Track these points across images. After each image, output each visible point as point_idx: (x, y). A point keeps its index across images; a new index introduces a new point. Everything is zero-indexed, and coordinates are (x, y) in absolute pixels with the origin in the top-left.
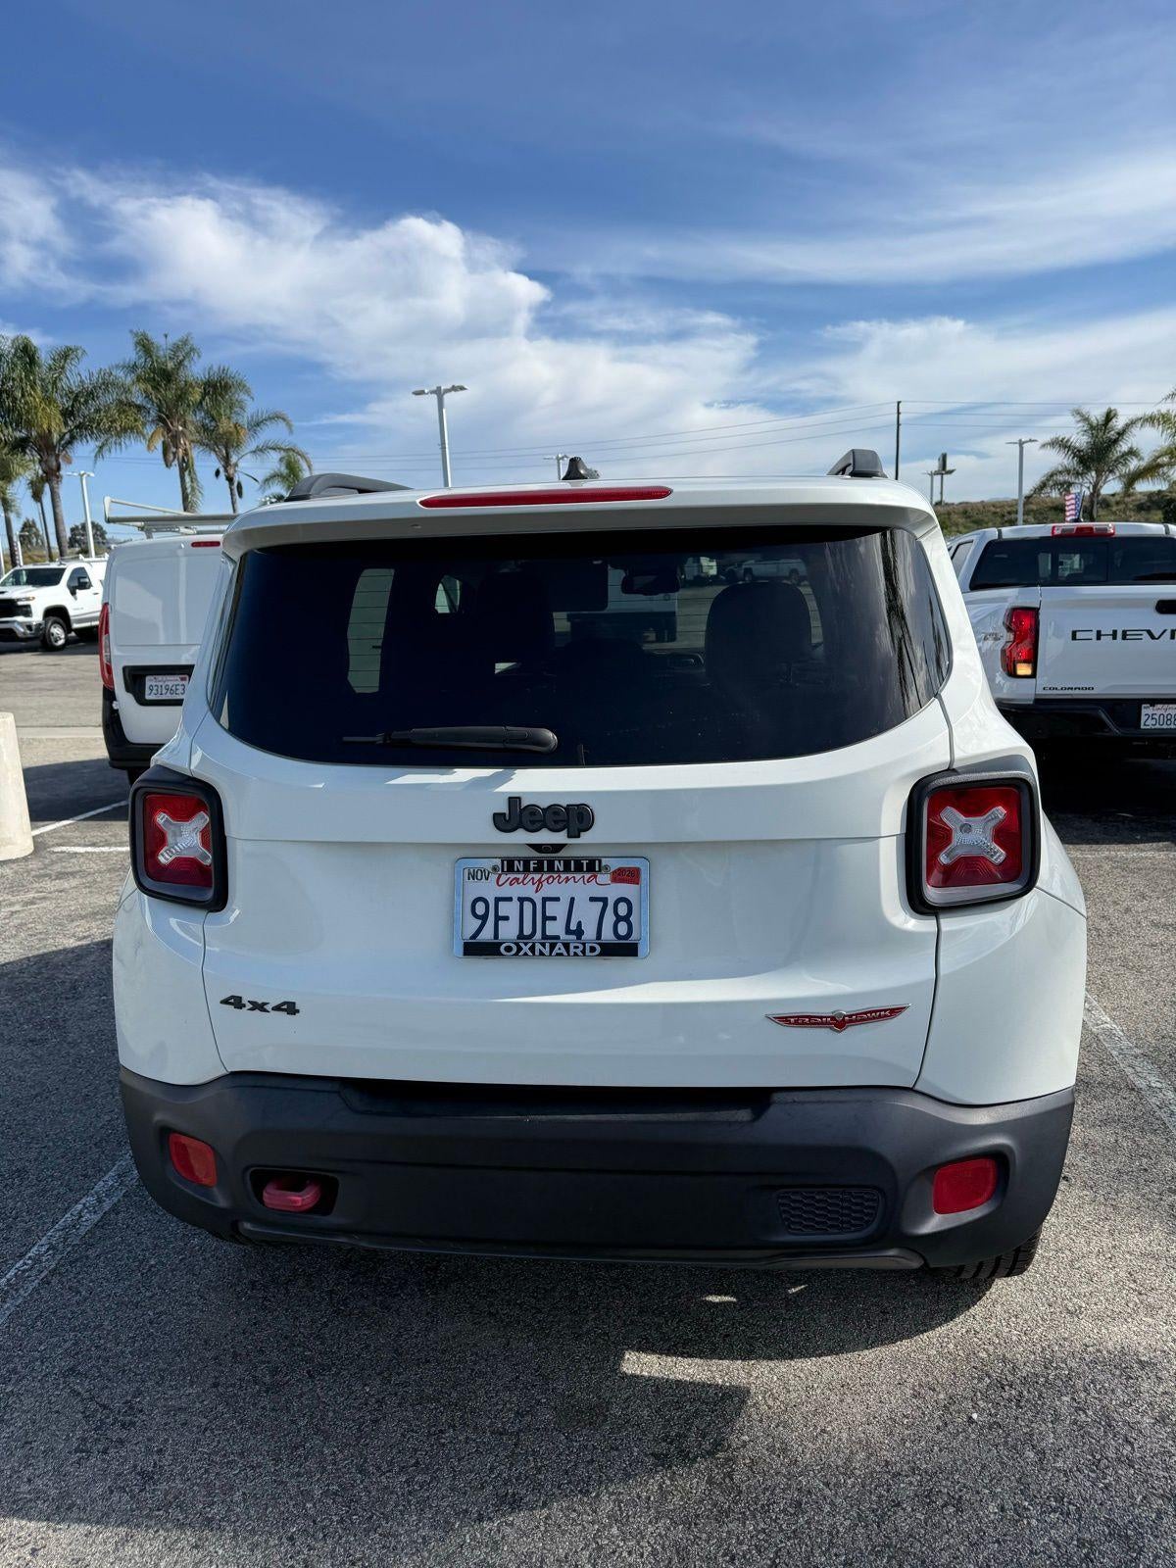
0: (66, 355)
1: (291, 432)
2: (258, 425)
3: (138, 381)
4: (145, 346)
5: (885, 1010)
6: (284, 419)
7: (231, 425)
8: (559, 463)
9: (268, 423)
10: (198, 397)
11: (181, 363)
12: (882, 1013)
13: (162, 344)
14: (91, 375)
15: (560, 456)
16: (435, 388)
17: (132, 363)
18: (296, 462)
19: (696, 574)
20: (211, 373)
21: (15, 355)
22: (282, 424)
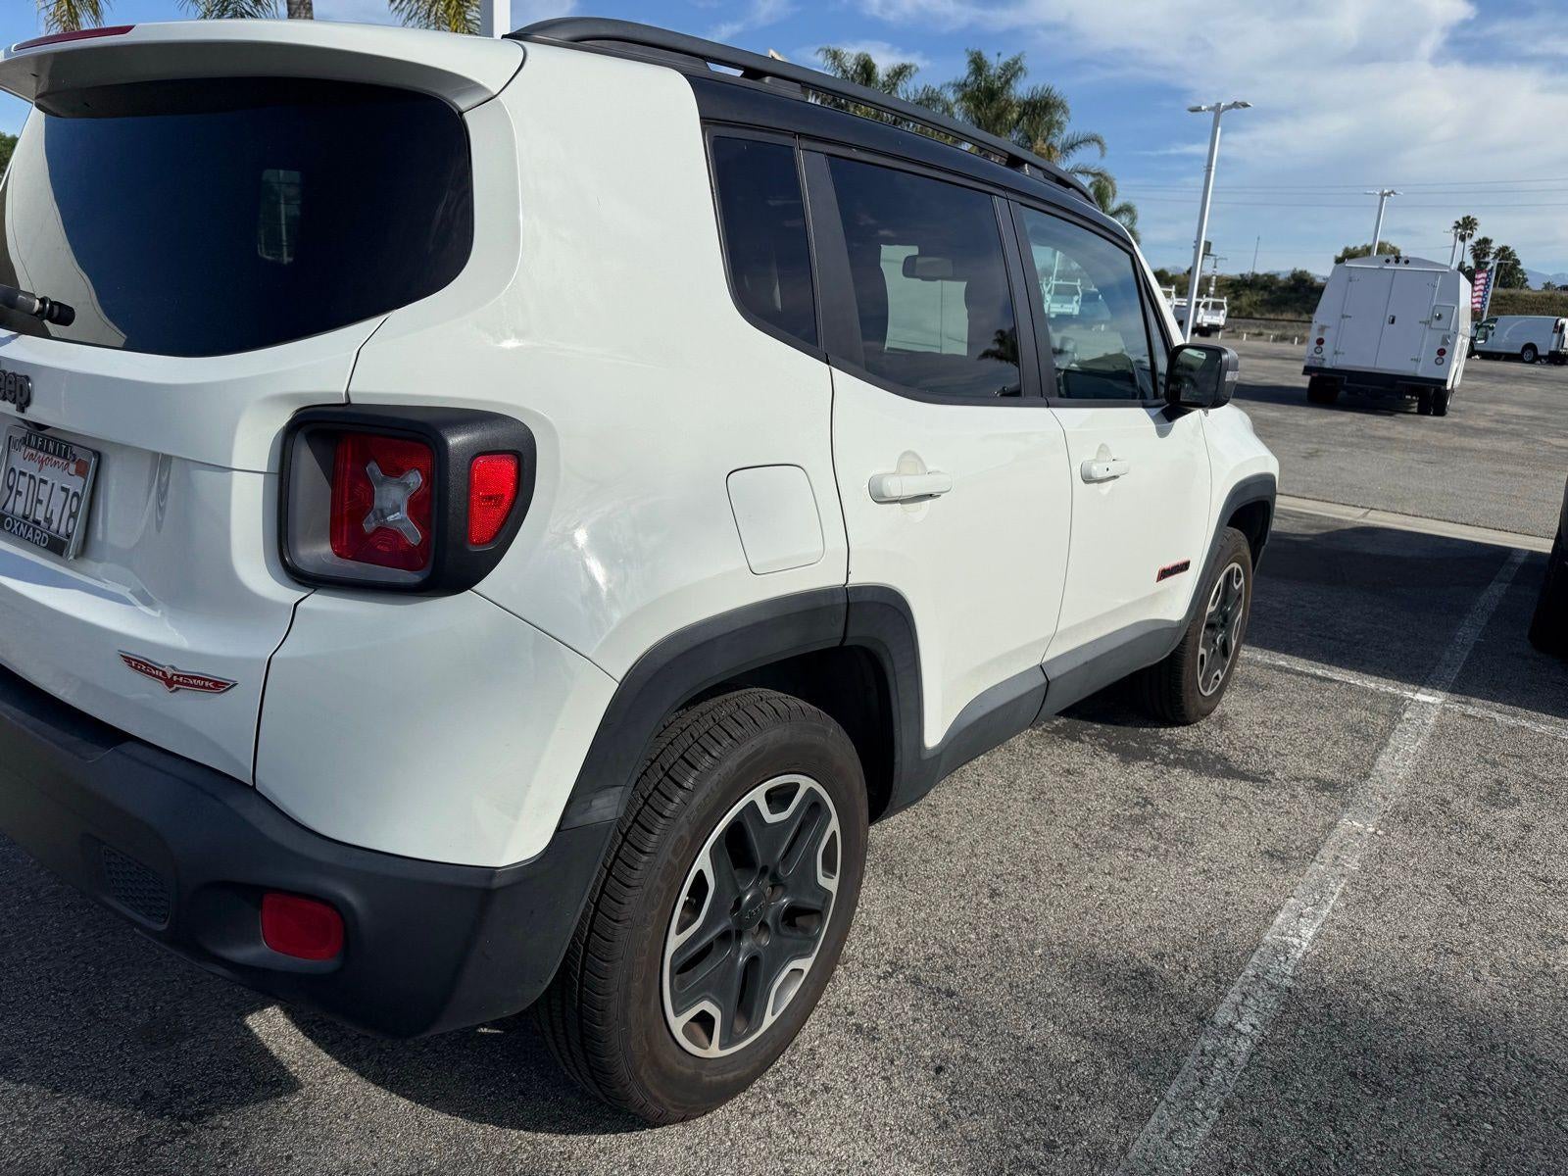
0: (900, 72)
1: (1103, 155)
2: (1072, 147)
3: (962, 99)
4: (978, 65)
5: (210, 681)
6: (1099, 142)
7: (1045, 147)
8: (1382, 200)
9: (1082, 145)
10: (1015, 116)
11: (1008, 82)
12: (207, 684)
13: (995, 63)
14: (916, 91)
15: (1386, 191)
16: (1214, 105)
17: (963, 82)
18: (1105, 188)
19: (1553, 348)
20: (1034, 94)
21: (856, 71)
22: (1096, 146)
